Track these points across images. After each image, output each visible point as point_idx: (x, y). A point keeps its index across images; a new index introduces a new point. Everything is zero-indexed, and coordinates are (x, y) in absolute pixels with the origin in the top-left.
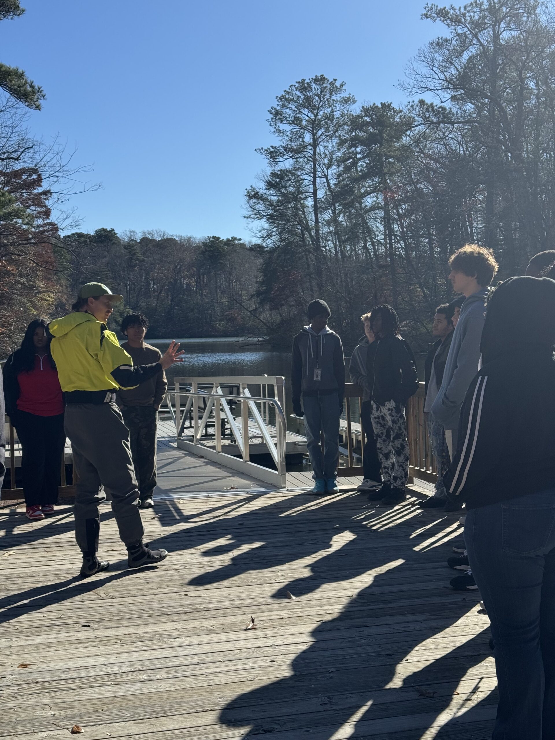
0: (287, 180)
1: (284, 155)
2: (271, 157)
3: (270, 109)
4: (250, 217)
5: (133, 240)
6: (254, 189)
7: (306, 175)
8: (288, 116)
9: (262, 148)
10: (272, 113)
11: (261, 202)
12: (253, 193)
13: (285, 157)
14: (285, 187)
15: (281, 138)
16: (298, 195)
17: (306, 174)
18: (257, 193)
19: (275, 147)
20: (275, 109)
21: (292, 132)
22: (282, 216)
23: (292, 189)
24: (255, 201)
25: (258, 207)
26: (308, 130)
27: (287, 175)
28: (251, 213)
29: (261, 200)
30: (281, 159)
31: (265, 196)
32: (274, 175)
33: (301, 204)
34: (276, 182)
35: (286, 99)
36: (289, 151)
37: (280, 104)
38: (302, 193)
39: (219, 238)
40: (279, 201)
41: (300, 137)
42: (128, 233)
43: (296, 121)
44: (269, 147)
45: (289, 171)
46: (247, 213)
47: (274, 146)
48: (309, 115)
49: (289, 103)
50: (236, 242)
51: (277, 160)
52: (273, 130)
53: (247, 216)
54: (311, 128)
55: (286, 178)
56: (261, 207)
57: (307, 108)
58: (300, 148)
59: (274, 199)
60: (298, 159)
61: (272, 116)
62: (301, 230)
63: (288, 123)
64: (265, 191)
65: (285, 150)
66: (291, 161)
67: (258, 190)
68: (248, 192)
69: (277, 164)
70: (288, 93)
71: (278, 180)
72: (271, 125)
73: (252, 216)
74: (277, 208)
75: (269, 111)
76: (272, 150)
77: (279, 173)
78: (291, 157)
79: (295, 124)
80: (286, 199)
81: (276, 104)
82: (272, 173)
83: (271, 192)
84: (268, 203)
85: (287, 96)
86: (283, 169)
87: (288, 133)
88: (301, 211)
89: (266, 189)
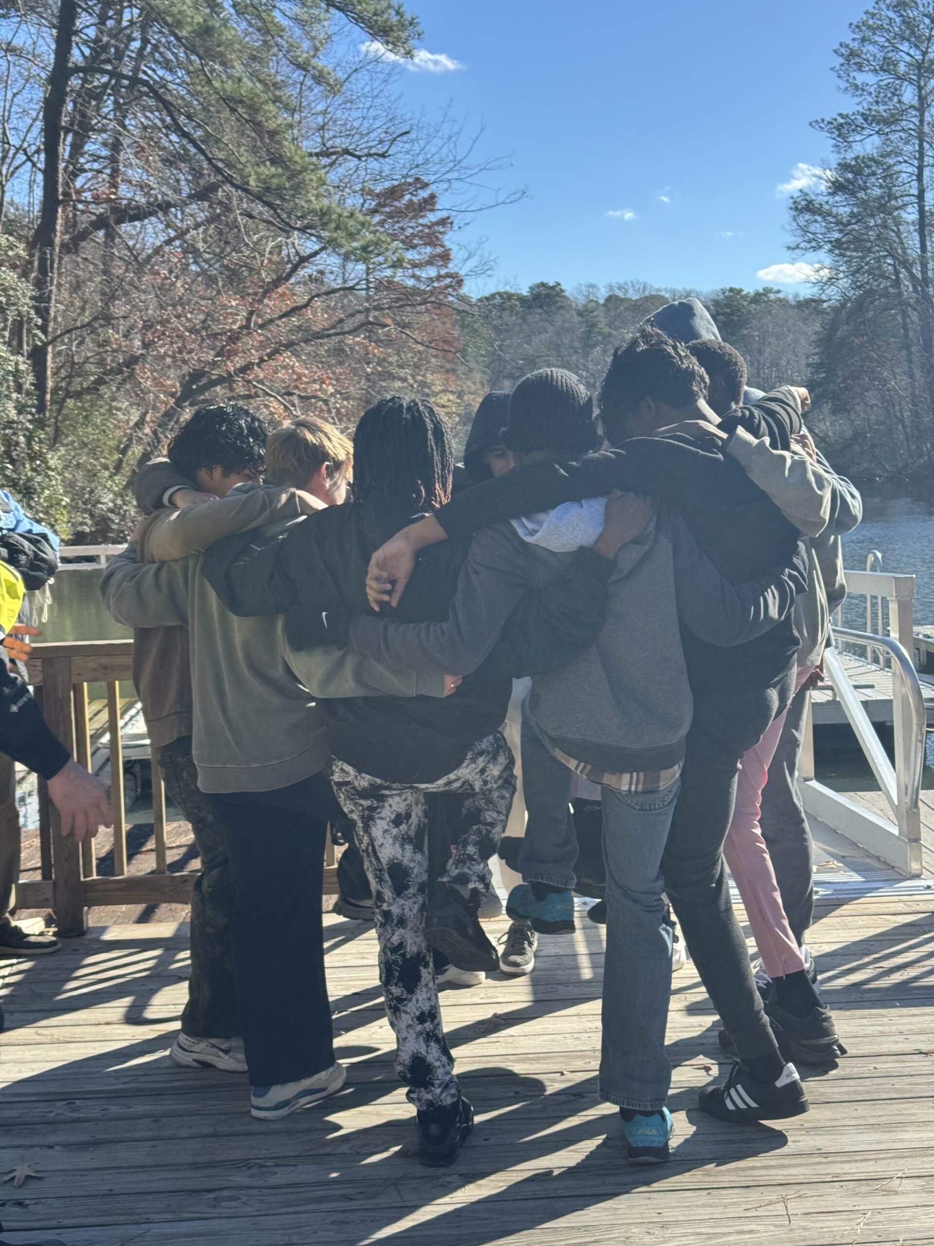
0: (868, 175)
1: (863, 128)
2: (839, 136)
3: (837, 47)
4: (798, 247)
5: (591, 301)
6: (806, 194)
7: (904, 165)
8: (871, 58)
9: (823, 120)
10: (842, 55)
11: (819, 218)
12: (803, 203)
13: (865, 132)
14: (865, 189)
15: (858, 100)
16: (889, 201)
17: (906, 162)
18: (810, 202)
19: (847, 116)
20: (847, 46)
21: (879, 86)
22: (858, 242)
23: (877, 192)
24: (808, 216)
25: (813, 228)
26: (910, 81)
27: (869, 167)
28: (800, 240)
29: (820, 215)
30: (858, 138)
31: (827, 207)
32: (844, 167)
33: (894, 218)
34: (847, 180)
35: (869, 27)
36: (873, 120)
37: (857, 36)
38: (896, 198)
39: (741, 290)
40: (852, 215)
41: (894, 94)
42: (584, 288)
43: (887, 66)
44: (835, 116)
45: (872, 159)
46: (792, 240)
47: (845, 113)
48: (912, 52)
49: (874, 34)
50: (772, 296)
51: (851, 139)
52: (843, 85)
53: (792, 245)
54: (915, 77)
55: (867, 171)
56: (818, 227)
57: (908, 40)
58: (893, 115)
59: (844, 211)
60: (890, 136)
61: (842, 60)
62: (894, 266)
63: (872, 71)
64: (825, 199)
65: (866, 120)
66: (876, 140)
67: (813, 197)
68: (795, 202)
69: (850, 147)
70: (873, 15)
71: (850, 176)
72: (839, 77)
73: (802, 245)
74: (849, 228)
75: (835, 51)
76: (841, 121)
77: (853, 163)
78: (877, 132)
79: (885, 71)
80: (867, 209)
81: (848, 37)
82: (839, 164)
83: (837, 198)
84: (832, 220)
85: (871, 22)
86: (861, 154)
87: (872, 90)
88: (893, 231)
89: (830, 194)
